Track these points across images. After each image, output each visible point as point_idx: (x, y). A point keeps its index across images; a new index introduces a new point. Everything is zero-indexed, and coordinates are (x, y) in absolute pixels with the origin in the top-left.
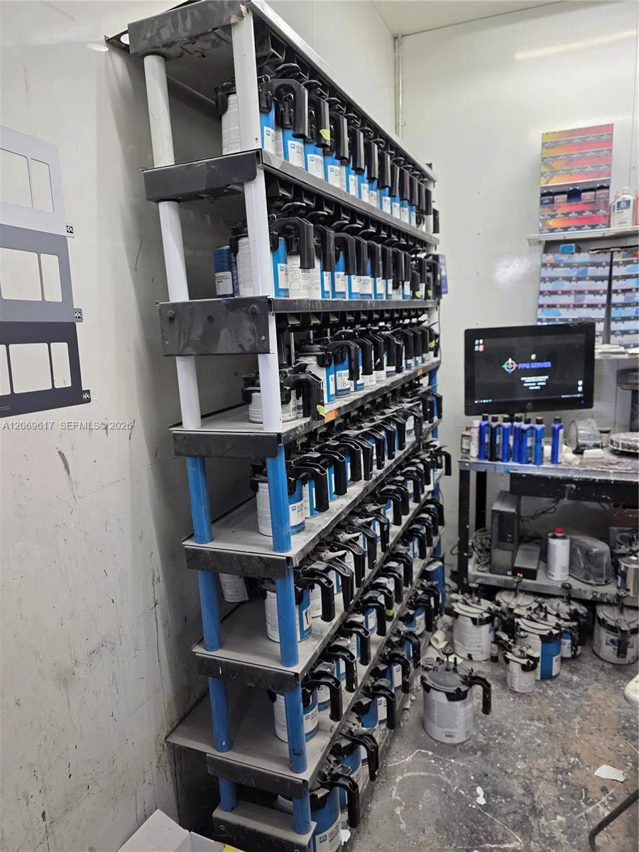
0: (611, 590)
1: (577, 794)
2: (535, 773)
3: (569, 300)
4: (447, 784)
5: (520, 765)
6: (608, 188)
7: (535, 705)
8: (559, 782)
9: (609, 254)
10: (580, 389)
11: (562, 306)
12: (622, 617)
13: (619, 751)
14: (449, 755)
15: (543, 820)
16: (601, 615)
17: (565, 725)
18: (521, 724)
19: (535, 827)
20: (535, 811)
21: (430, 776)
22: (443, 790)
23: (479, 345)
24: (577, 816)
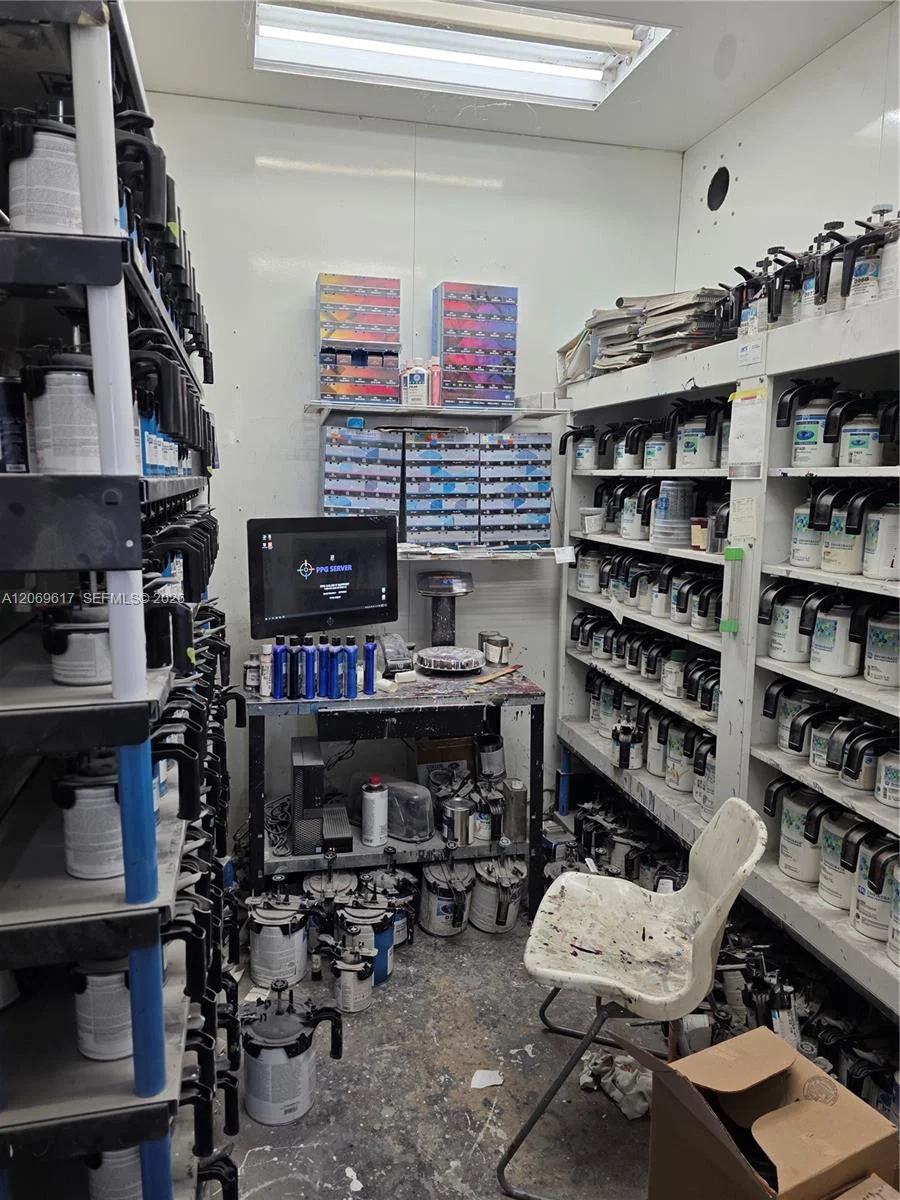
0: (436, 844)
1: (461, 1122)
2: (407, 1115)
3: (360, 486)
4: (306, 1182)
5: (387, 1113)
6: (396, 355)
7: (378, 1023)
8: (438, 1116)
9: (401, 434)
10: (384, 597)
11: (353, 494)
12: (453, 875)
13: (486, 1046)
14: (295, 1137)
15: (437, 1177)
16: (431, 880)
17: (421, 1036)
18: (371, 1055)
19: (431, 1190)
20: (425, 1169)
21: (279, 1182)
22: (302, 1194)
23: (267, 541)
24: (471, 1152)
